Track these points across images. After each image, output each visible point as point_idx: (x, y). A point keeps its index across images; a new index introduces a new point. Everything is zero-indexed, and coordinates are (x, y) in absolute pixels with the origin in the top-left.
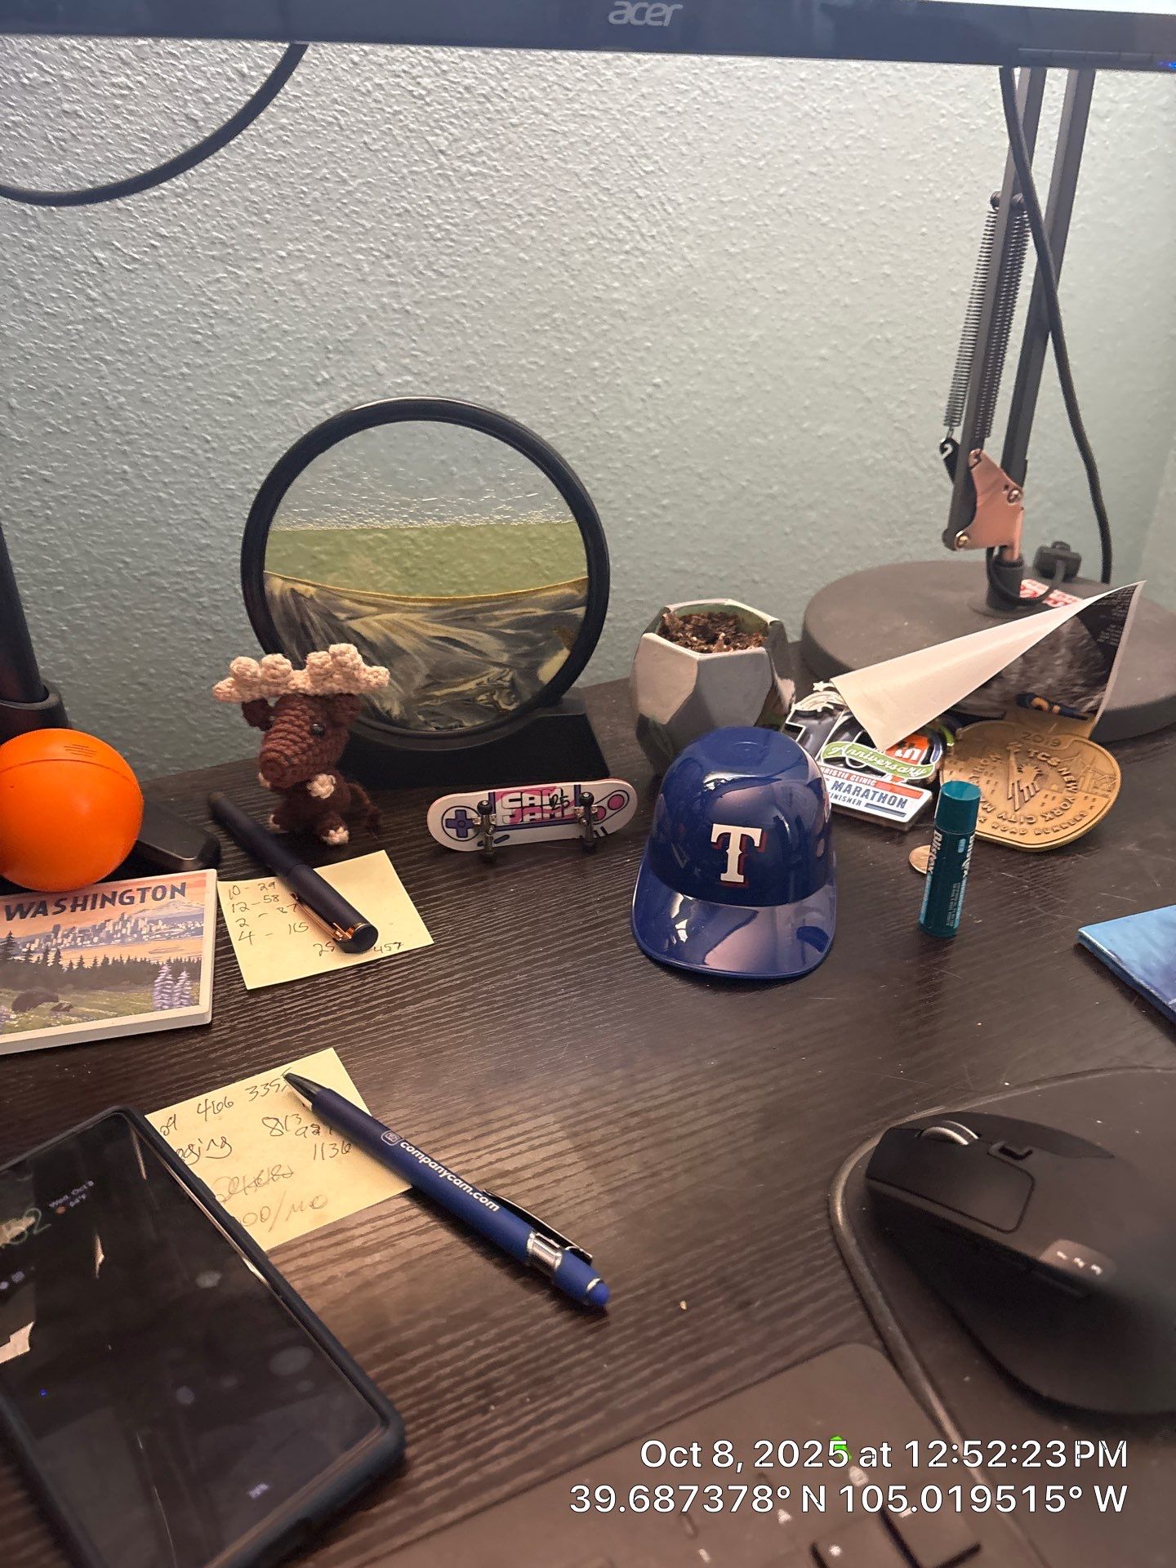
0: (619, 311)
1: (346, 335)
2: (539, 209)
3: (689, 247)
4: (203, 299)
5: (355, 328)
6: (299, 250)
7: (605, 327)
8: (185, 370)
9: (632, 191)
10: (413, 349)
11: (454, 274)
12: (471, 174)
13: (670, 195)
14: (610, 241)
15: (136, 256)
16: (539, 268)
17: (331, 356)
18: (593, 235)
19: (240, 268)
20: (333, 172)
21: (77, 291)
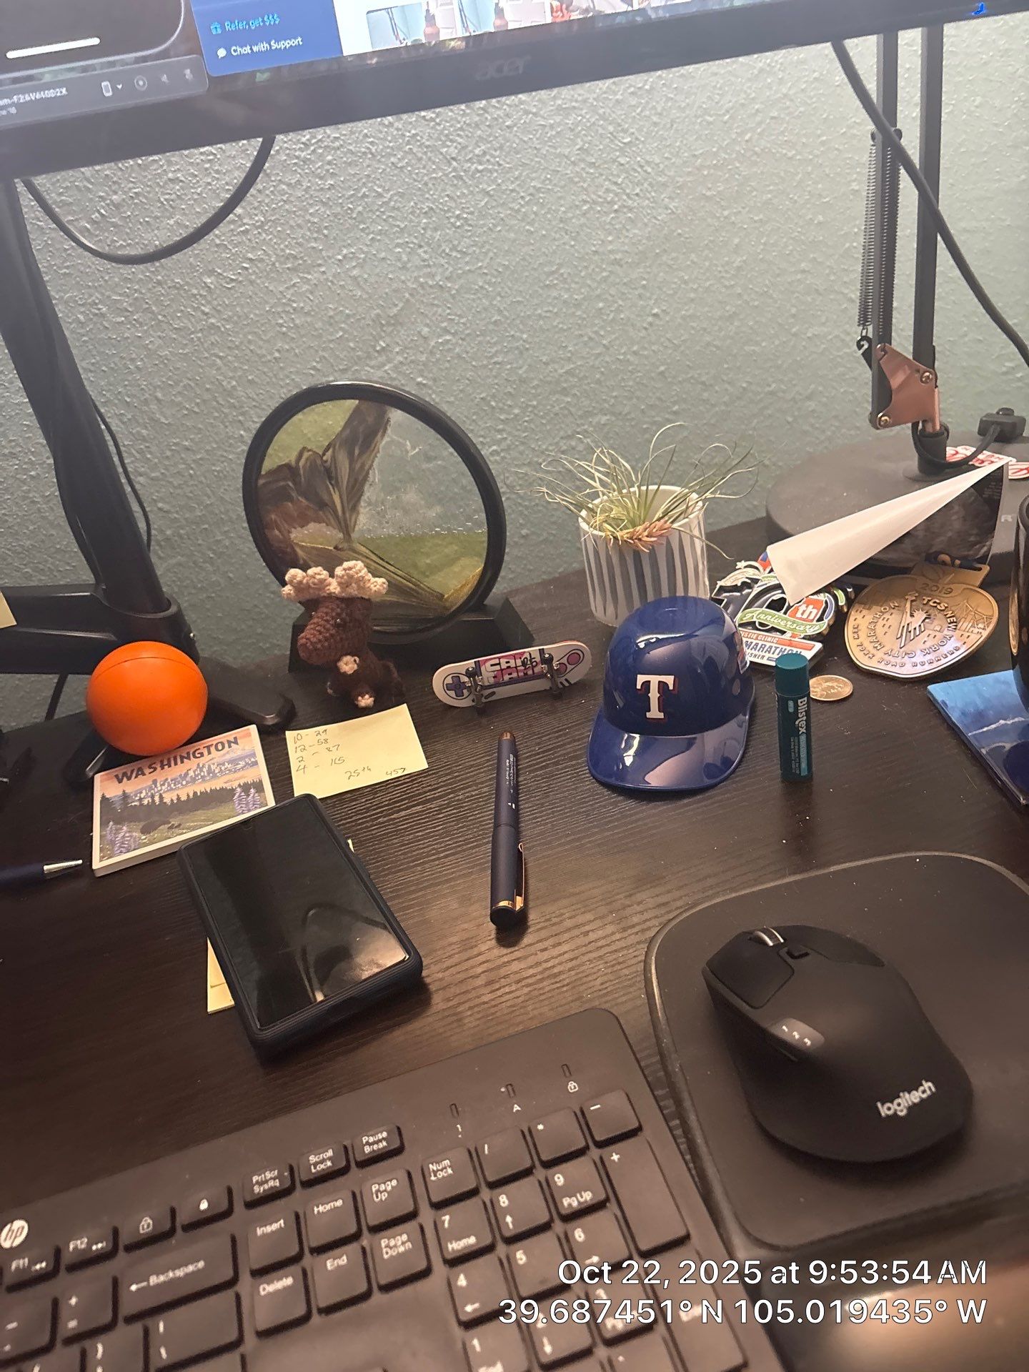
0: (616, 259)
1: (395, 310)
2: (538, 190)
3: (669, 198)
4: (284, 301)
6: (352, 253)
7: (605, 274)
8: (277, 355)
9: (614, 161)
10: (449, 314)
11: (474, 251)
12: (479, 172)
13: (648, 158)
14: (601, 204)
15: (233, 277)
16: (544, 236)
17: (385, 329)
18: (585, 202)
19: (309, 273)
20: (371, 189)
21: (195, 309)
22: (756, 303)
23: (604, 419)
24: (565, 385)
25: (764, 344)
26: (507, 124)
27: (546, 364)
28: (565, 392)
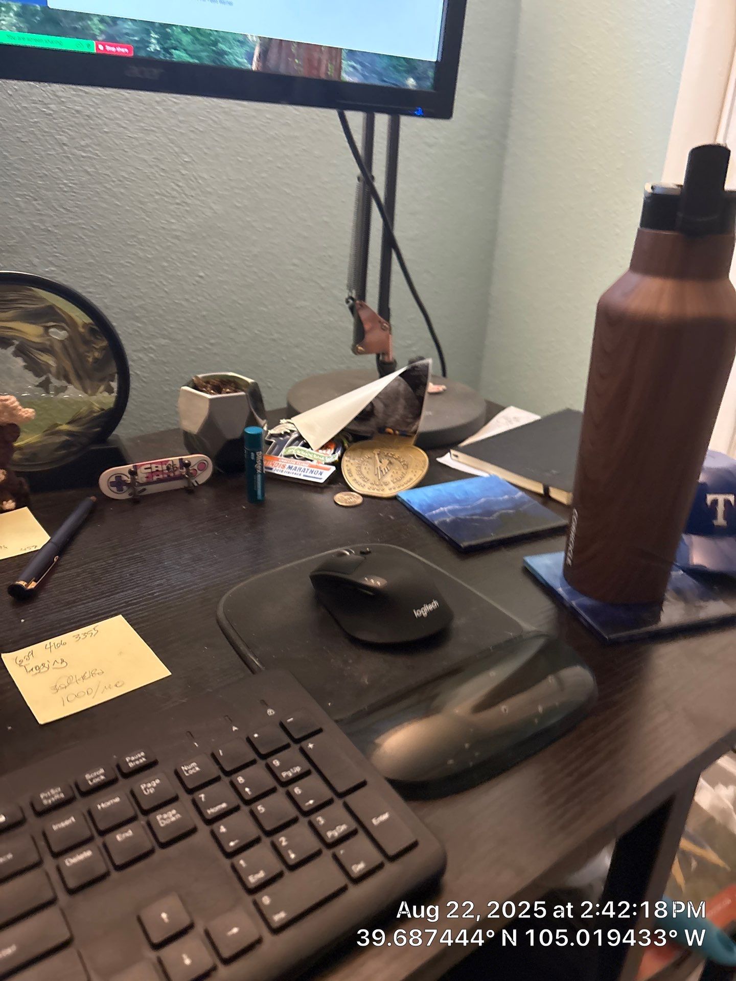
0: (176, 235)
2: (125, 178)
3: (214, 203)
5: (18, 239)
7: (169, 244)
9: (178, 171)
10: (56, 252)
11: (77, 211)
12: (83, 157)
13: (200, 174)
14: (168, 197)
16: (127, 210)
18: (157, 193)
23: (164, 341)
25: (269, 307)
26: (105, 130)
27: (124, 298)
28: (137, 319)
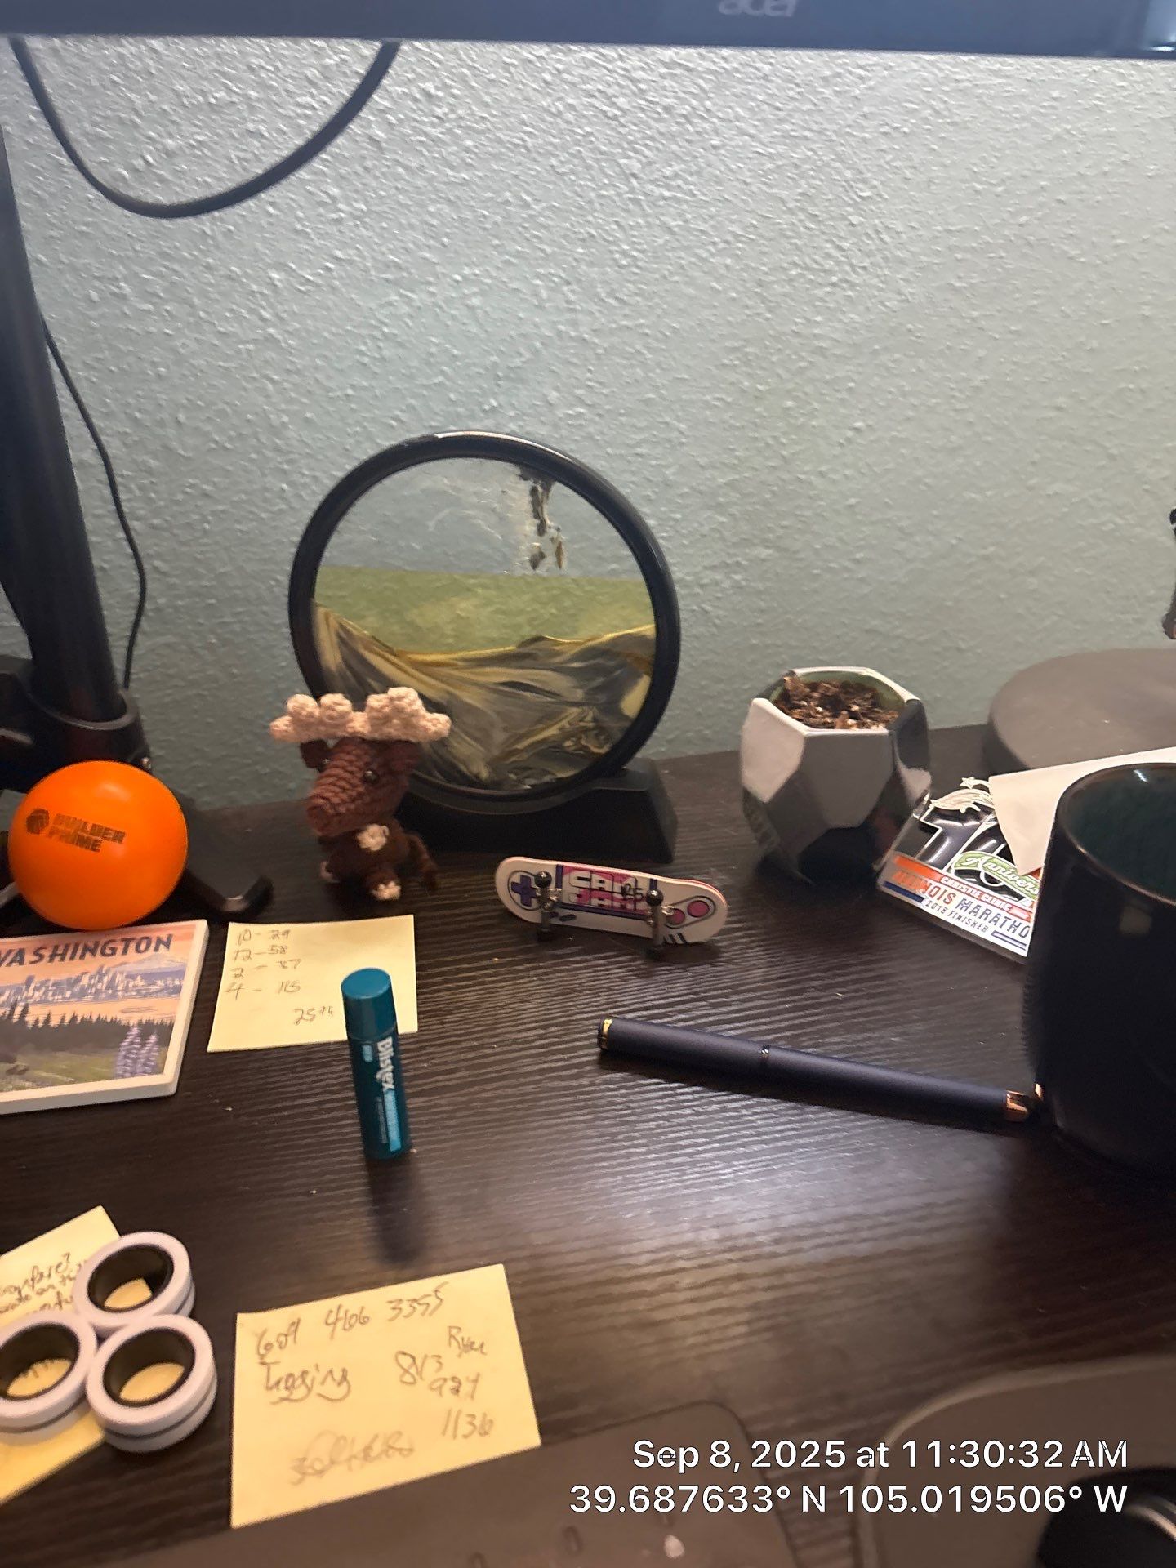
0: (821, 347)
1: (518, 362)
2: (736, 236)
3: (906, 280)
4: (373, 322)
5: (528, 356)
6: (476, 275)
7: (803, 364)
8: (350, 392)
10: (589, 380)
11: (638, 303)
12: (665, 198)
13: (888, 223)
14: (815, 272)
15: (311, 278)
16: (734, 299)
17: (500, 382)
18: (795, 264)
19: (412, 291)
20: (517, 196)
21: (252, 311)
22: (989, 439)
23: (764, 553)
24: (721, 499)
25: (989, 493)
26: (713, 142)
27: (703, 468)
28: (719, 508)
